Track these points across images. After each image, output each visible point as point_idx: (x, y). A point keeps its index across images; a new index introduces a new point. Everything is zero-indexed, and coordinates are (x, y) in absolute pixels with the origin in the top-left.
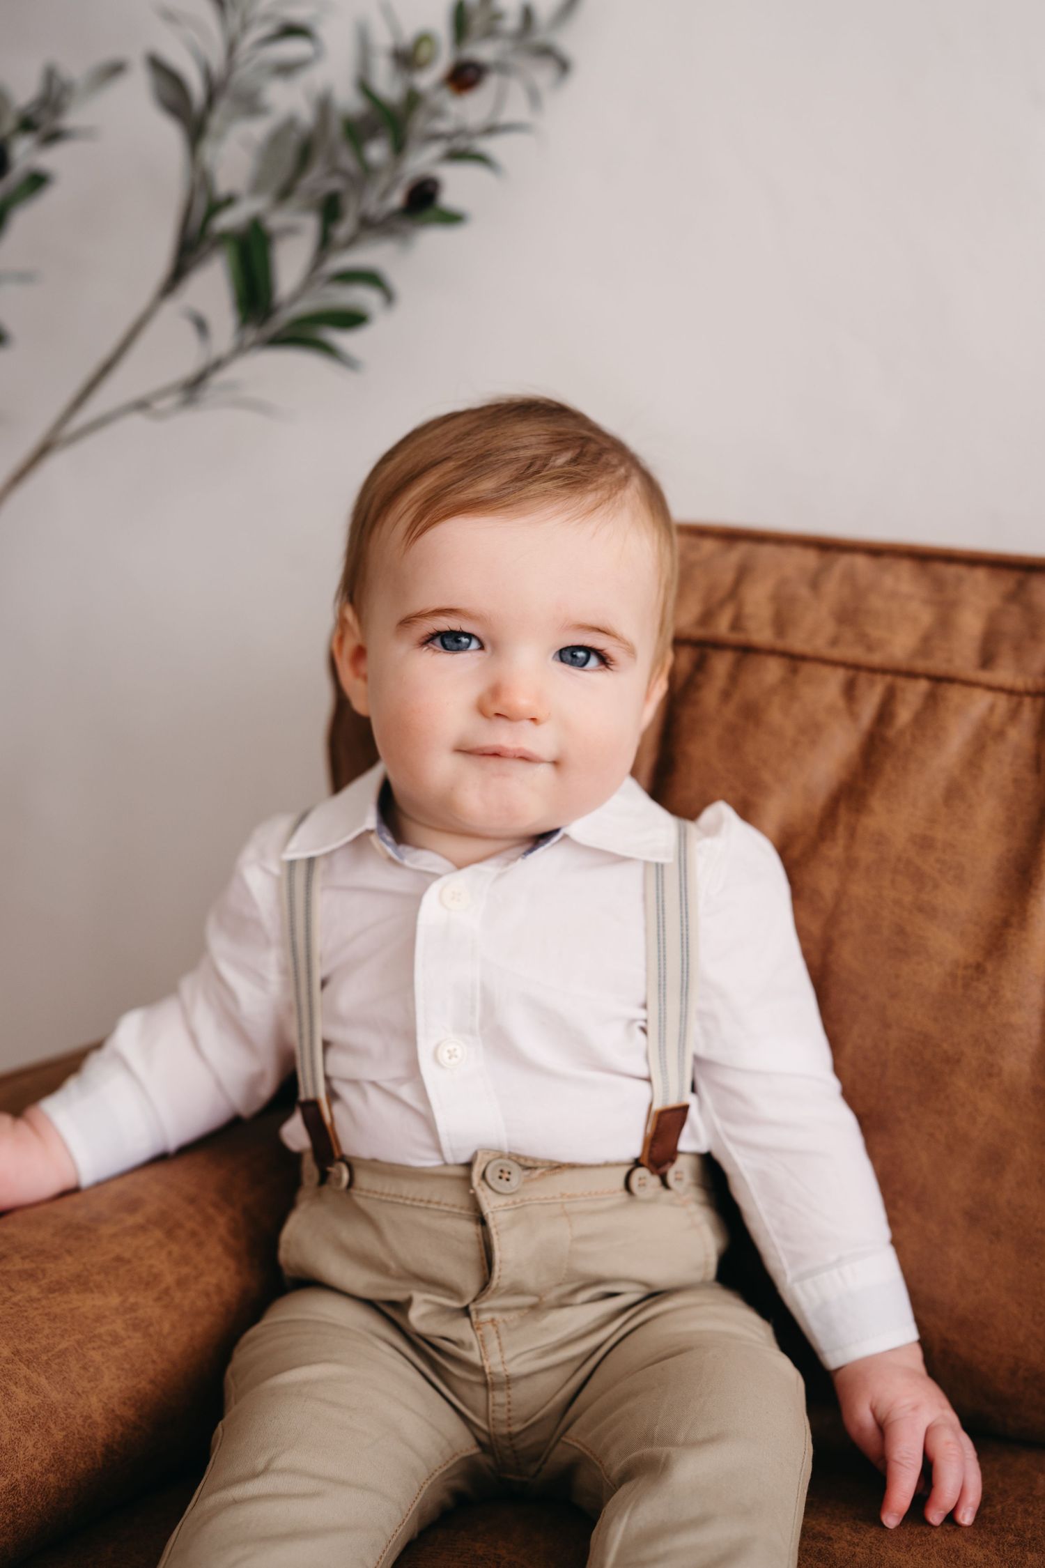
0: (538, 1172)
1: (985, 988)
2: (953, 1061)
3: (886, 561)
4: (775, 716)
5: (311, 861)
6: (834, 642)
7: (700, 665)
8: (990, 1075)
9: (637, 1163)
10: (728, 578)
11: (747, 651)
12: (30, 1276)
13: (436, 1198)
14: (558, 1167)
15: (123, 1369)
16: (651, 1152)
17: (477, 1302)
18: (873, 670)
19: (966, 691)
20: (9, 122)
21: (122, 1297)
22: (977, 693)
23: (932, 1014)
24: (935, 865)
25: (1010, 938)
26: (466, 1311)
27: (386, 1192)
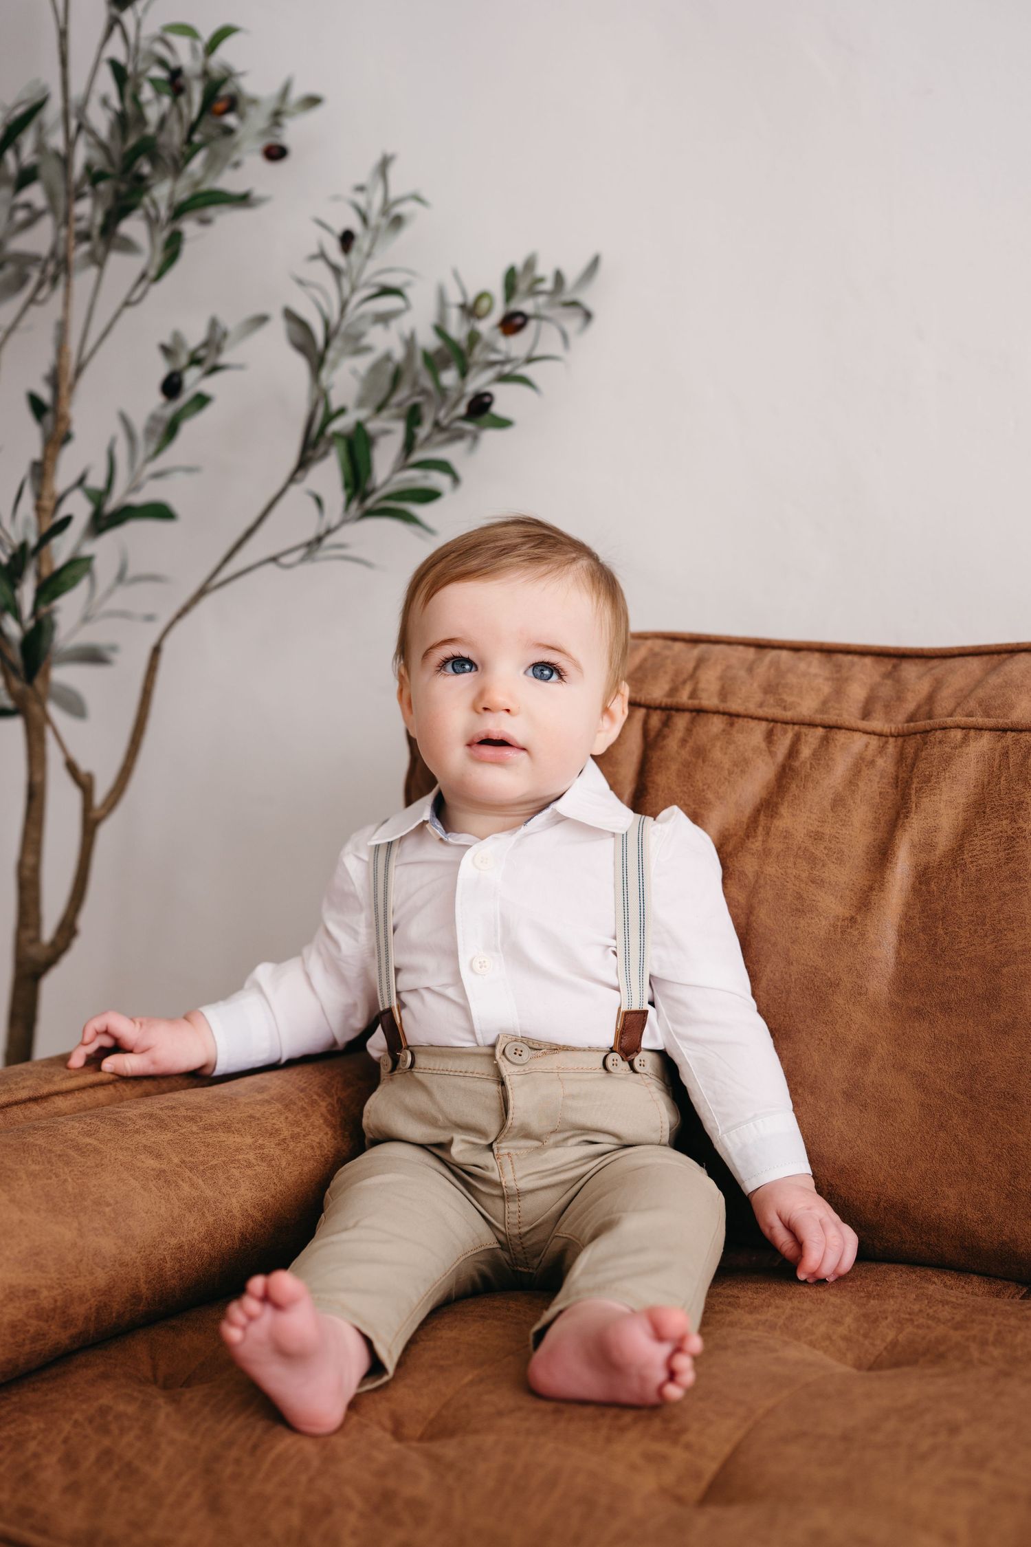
0: (543, 1051)
1: (856, 933)
2: (834, 985)
3: (802, 654)
4: (717, 754)
5: (390, 844)
6: (761, 705)
7: (666, 723)
8: (860, 994)
9: (612, 1050)
10: (690, 666)
11: (700, 712)
13: (470, 1070)
14: (556, 1049)
15: (254, 1185)
16: (620, 1042)
17: (498, 1140)
18: (786, 723)
19: (849, 734)
20: (183, 359)
21: (253, 1139)
22: (857, 735)
23: (820, 953)
24: (824, 851)
25: (873, 897)
26: (490, 1147)
27: (437, 1068)
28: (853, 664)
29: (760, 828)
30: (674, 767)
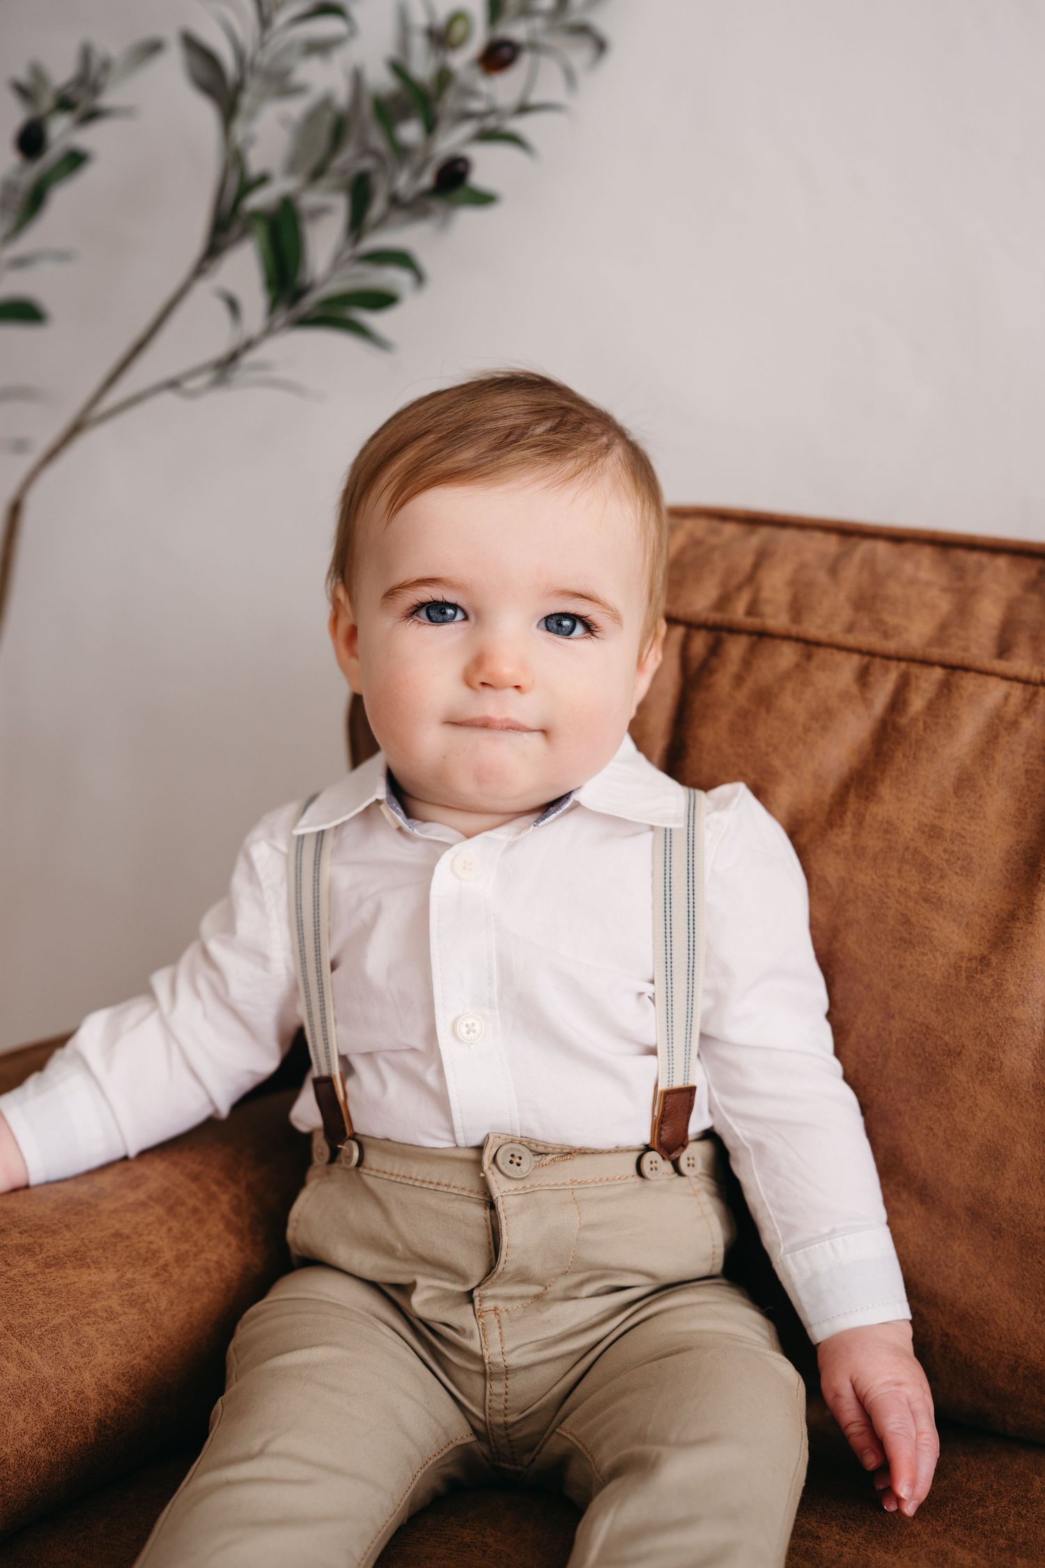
0: (548, 1158)
1: (988, 981)
2: (955, 1054)
3: (907, 547)
4: (787, 702)
5: (321, 835)
6: (850, 628)
7: (715, 650)
8: (991, 1070)
9: (648, 1148)
10: (747, 562)
11: (762, 635)
12: (27, 1250)
13: (445, 1181)
14: (570, 1153)
15: (117, 1345)
16: (660, 1136)
17: (481, 1288)
18: (887, 657)
19: (981, 679)
20: (47, 102)
21: (120, 1273)
22: (992, 682)
23: (934, 1006)
24: (943, 855)
25: (1016, 931)
26: (469, 1297)
27: (396, 1171)
28: (981, 568)
29: (849, 814)
30: (725, 717)
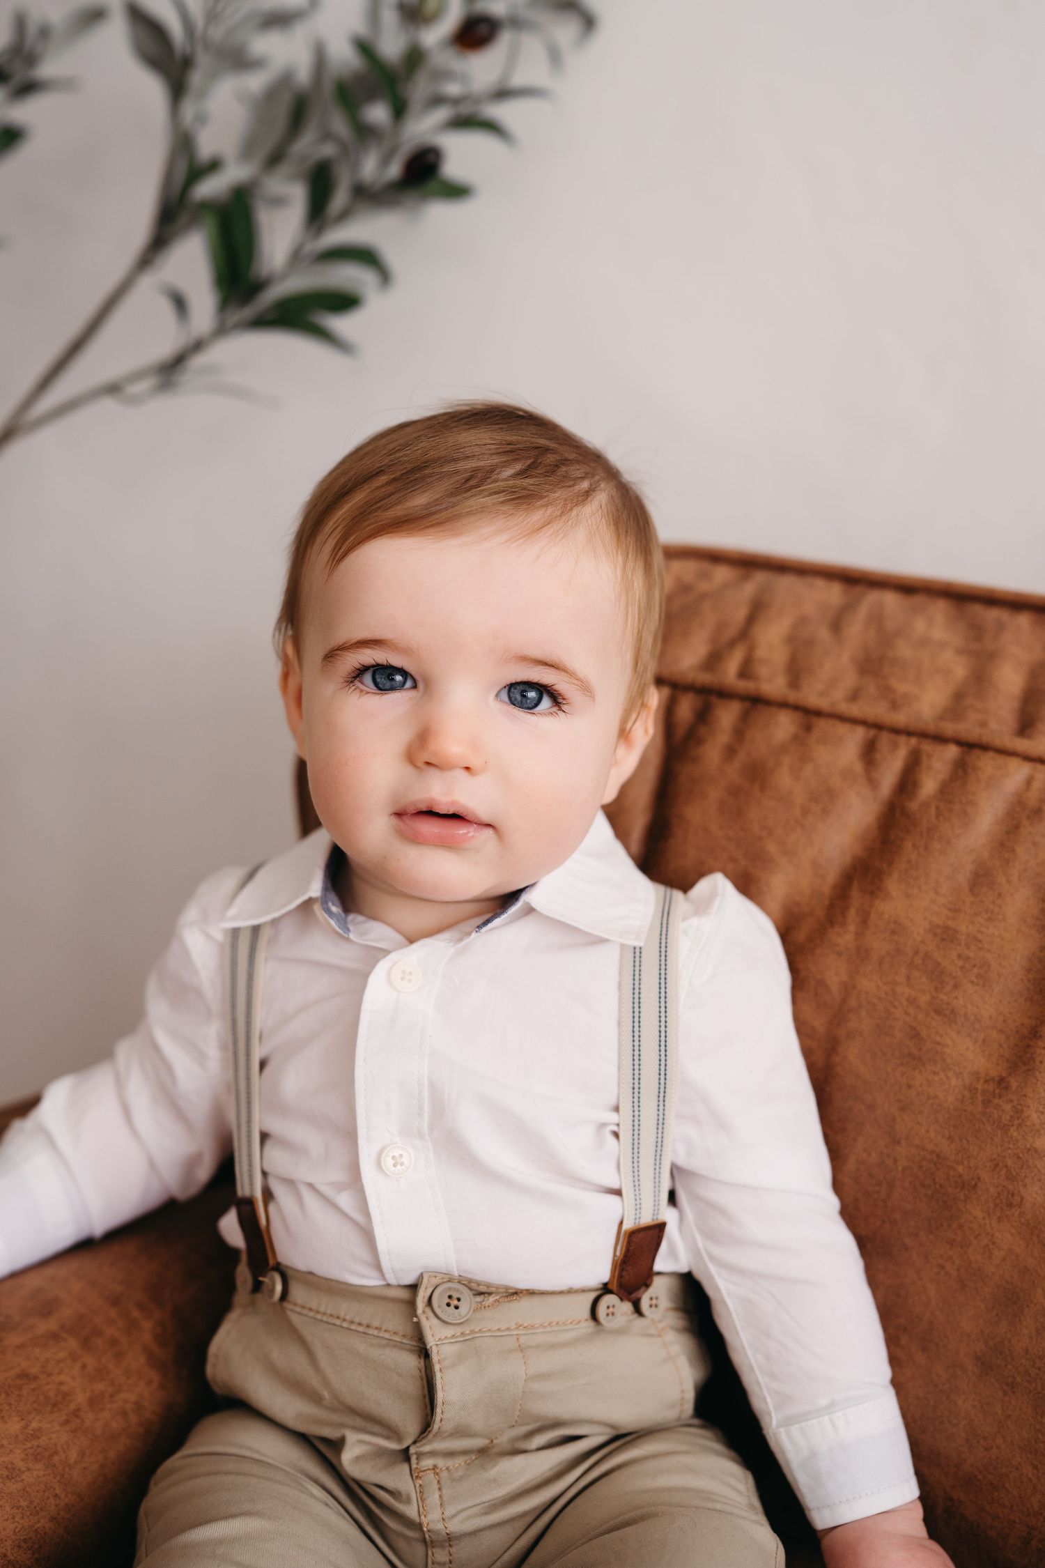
0: (491, 1299)
1: (1008, 1107)
2: (969, 1186)
3: (919, 599)
4: (783, 779)
5: (256, 930)
6: (854, 696)
7: (703, 715)
8: (1010, 1205)
9: (606, 1289)
10: (740, 614)
11: (756, 702)
13: (376, 1323)
14: (514, 1294)
15: (18, 1508)
16: (621, 1276)
17: (418, 1445)
18: (896, 731)
19: (1001, 760)
21: (24, 1422)
22: (1014, 763)
23: (946, 1132)
24: (956, 962)
25: (1038, 1051)
26: (405, 1455)
27: (322, 1309)
28: (1001, 627)
29: (852, 911)
30: (715, 794)
